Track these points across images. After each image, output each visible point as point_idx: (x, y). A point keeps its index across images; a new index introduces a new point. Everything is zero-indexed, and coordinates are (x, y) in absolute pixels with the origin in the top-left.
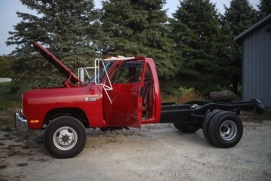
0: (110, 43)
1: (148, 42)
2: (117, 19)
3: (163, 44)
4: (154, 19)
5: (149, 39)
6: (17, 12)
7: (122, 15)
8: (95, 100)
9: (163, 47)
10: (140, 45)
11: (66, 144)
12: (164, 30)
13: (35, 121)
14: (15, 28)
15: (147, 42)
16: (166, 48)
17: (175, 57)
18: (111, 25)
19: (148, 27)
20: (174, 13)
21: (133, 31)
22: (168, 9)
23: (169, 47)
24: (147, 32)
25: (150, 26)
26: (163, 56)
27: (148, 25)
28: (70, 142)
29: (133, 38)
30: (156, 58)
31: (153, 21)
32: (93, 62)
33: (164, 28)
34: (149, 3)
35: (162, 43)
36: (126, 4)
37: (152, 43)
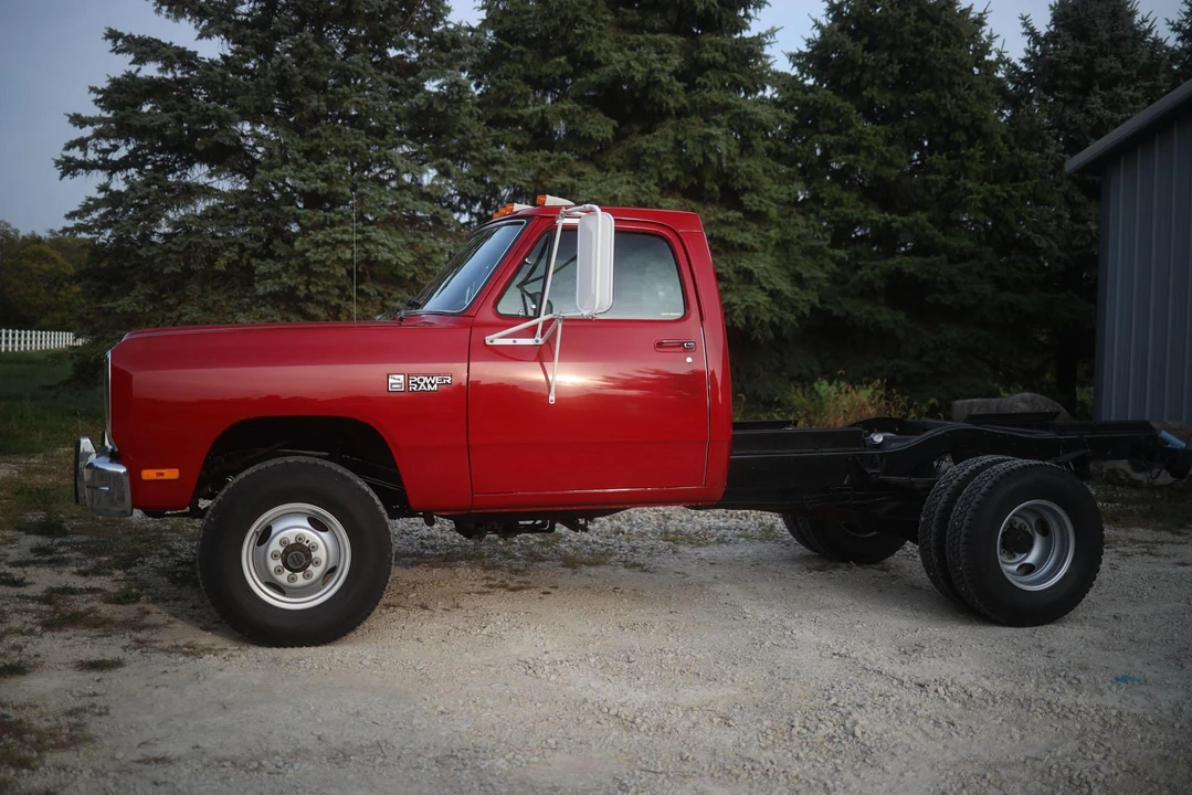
0: (513, 172)
1: (681, 173)
2: (546, 69)
3: (749, 185)
4: (711, 76)
5: (683, 162)
6: (110, 30)
7: (570, 52)
8: (432, 385)
9: (745, 198)
10: (647, 187)
11: (300, 580)
12: (751, 121)
13: (162, 474)
14: (100, 96)
15: (675, 173)
16: (760, 202)
17: (798, 243)
18: (520, 96)
19: (684, 107)
20: (800, 52)
21: (617, 125)
22: (772, 32)
23: (772, 199)
24: (675, 128)
25: (693, 103)
26: (746, 239)
27: (683, 100)
28: (316, 572)
29: (613, 157)
31: (706, 84)
33: (752, 113)
34: (690, 3)
35: (741, 180)
37: (696, 182)
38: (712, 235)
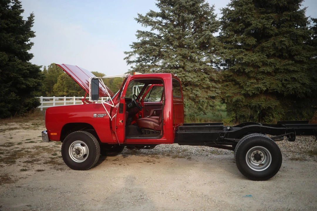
1: (275, 52)
2: (238, 27)
3: (297, 53)
4: (286, 24)
5: (276, 49)
7: (244, 22)
8: (102, 116)
9: (295, 57)
10: (263, 57)
11: (79, 157)
12: (297, 35)
14: (132, 47)
15: (273, 52)
16: (300, 58)
17: (315, 69)
19: (277, 33)
21: (256, 40)
22: (305, 9)
23: (304, 57)
24: (274, 39)
25: (279, 32)
26: (294, 69)
27: (276, 31)
29: (257, 49)
30: (285, 71)
31: (284, 26)
32: (206, 78)
33: (296, 33)
34: (278, 4)
35: (294, 52)
36: (248, 8)
37: (281, 54)
38: (284, 68)
